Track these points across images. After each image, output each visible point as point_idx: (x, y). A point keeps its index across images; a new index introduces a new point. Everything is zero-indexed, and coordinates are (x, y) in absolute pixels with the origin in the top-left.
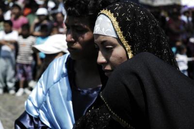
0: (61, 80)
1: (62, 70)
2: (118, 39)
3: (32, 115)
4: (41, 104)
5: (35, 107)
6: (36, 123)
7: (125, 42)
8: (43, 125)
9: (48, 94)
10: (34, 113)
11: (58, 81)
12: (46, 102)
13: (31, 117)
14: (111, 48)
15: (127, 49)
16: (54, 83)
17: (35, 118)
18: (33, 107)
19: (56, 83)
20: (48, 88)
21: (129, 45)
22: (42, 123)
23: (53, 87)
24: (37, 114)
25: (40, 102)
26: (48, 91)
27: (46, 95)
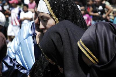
0: (28, 38)
1: (28, 32)
2: (50, 15)
3: (12, 58)
4: (17, 51)
5: (13, 53)
6: (14, 62)
7: (54, 16)
8: (17, 64)
9: (20, 46)
10: (13, 56)
11: (27, 38)
12: (19, 50)
13: (11, 58)
14: (47, 20)
15: (56, 20)
16: (24, 40)
17: (13, 59)
18: (12, 53)
19: (25, 39)
20: (20, 42)
21: (57, 18)
22: (17, 63)
23: (24, 42)
24: (14, 57)
25: (16, 50)
26: (20, 44)
27: (19, 46)
